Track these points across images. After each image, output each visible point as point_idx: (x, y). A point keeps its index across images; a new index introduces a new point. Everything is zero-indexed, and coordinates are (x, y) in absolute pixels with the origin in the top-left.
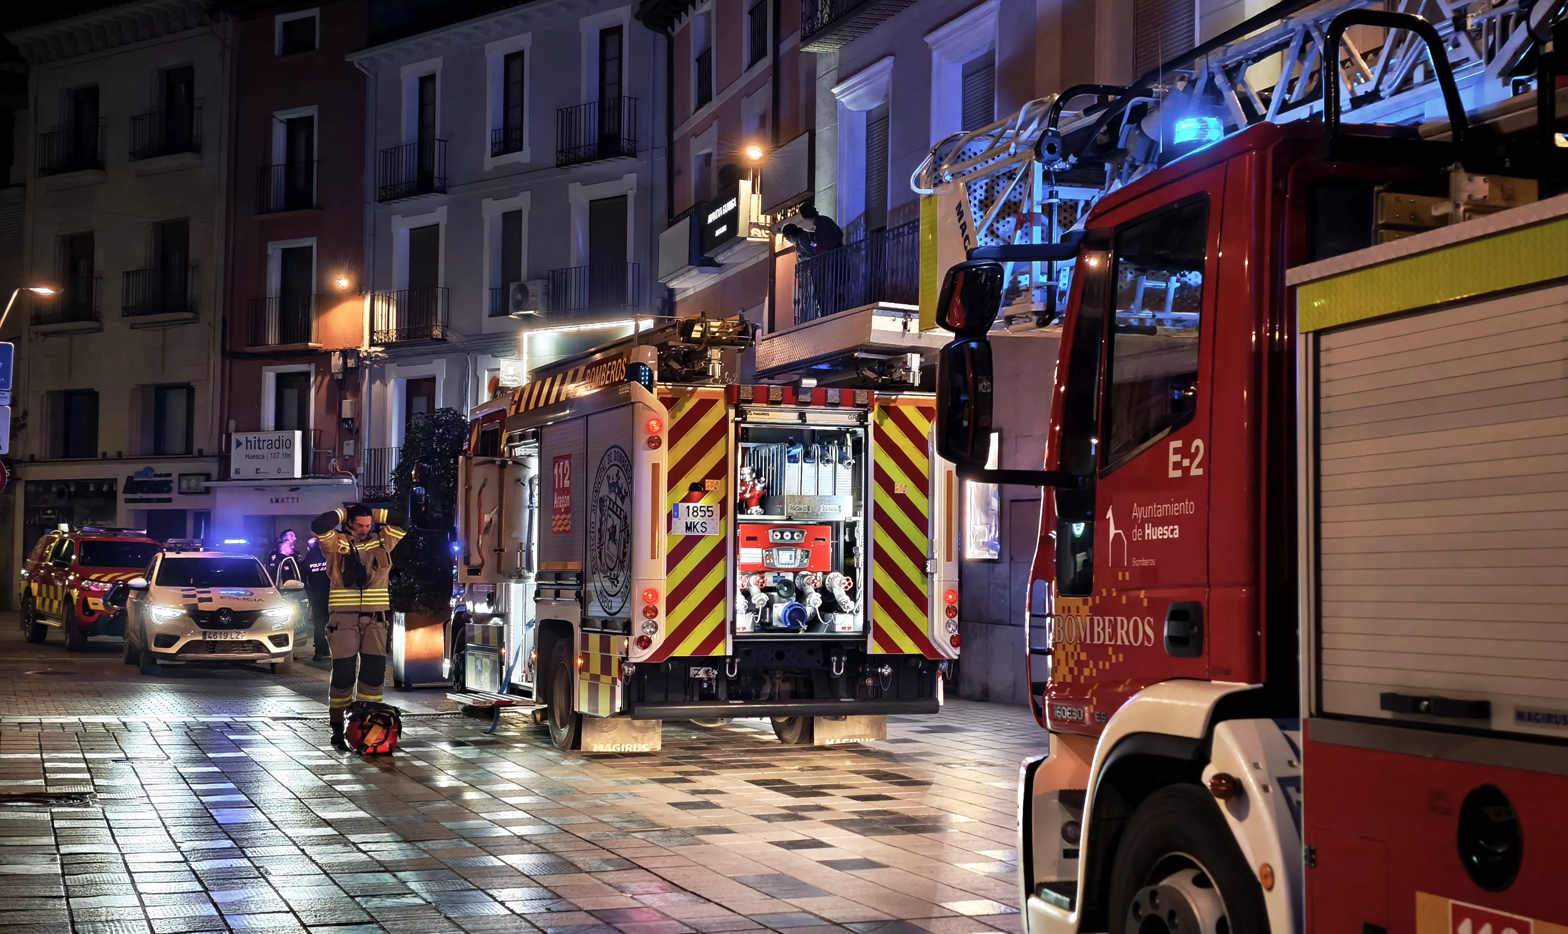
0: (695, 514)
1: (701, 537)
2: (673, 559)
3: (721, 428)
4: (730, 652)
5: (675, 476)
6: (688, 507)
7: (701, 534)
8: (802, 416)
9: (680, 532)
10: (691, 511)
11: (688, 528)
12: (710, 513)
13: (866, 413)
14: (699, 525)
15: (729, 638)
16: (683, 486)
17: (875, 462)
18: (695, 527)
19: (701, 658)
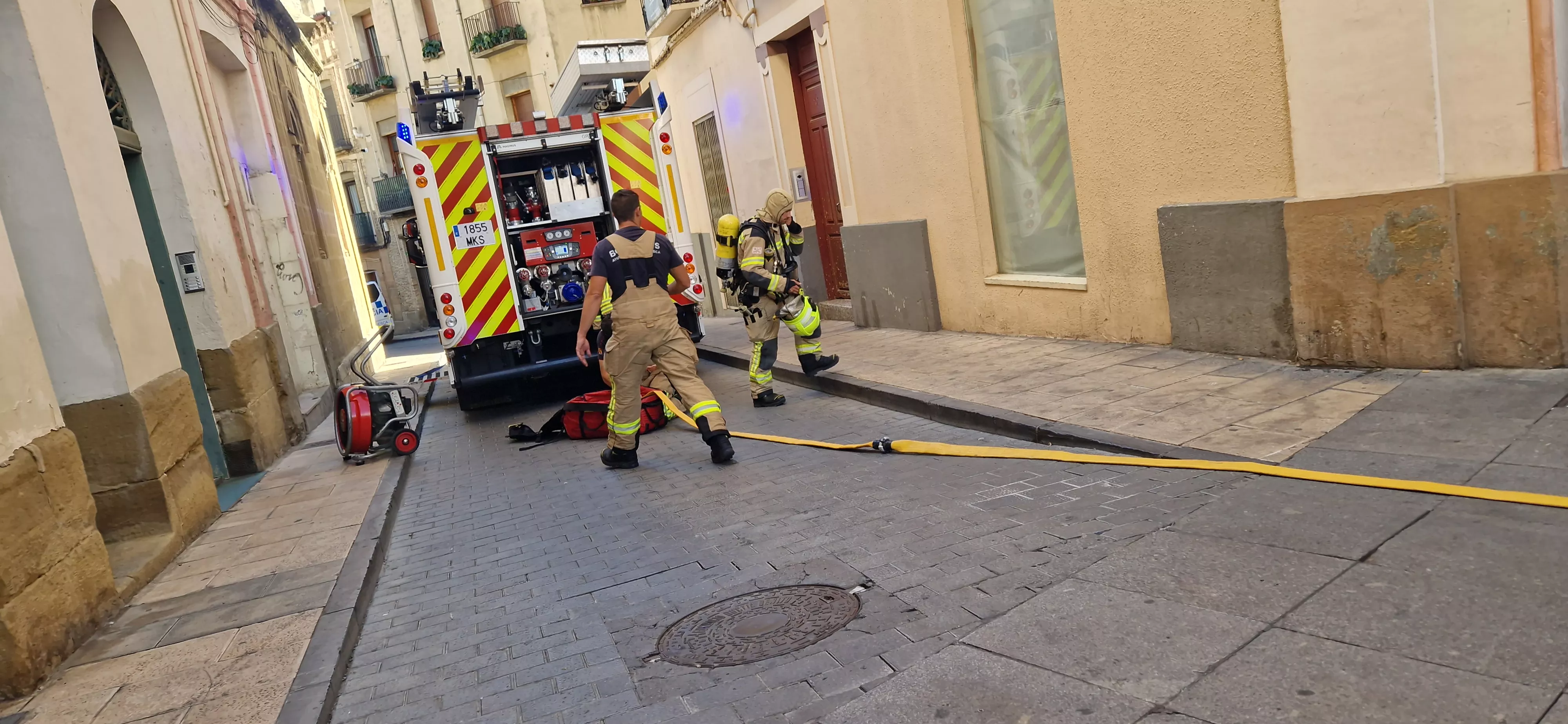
0: (472, 231)
1: (482, 247)
2: (461, 270)
3: (478, 165)
4: (523, 329)
5: (448, 207)
6: (466, 227)
7: (480, 245)
8: (543, 141)
9: (462, 247)
10: (469, 230)
11: (469, 243)
12: (485, 229)
13: (595, 131)
14: (478, 238)
15: (520, 317)
16: (458, 212)
17: (610, 167)
18: (474, 240)
19: (502, 336)
